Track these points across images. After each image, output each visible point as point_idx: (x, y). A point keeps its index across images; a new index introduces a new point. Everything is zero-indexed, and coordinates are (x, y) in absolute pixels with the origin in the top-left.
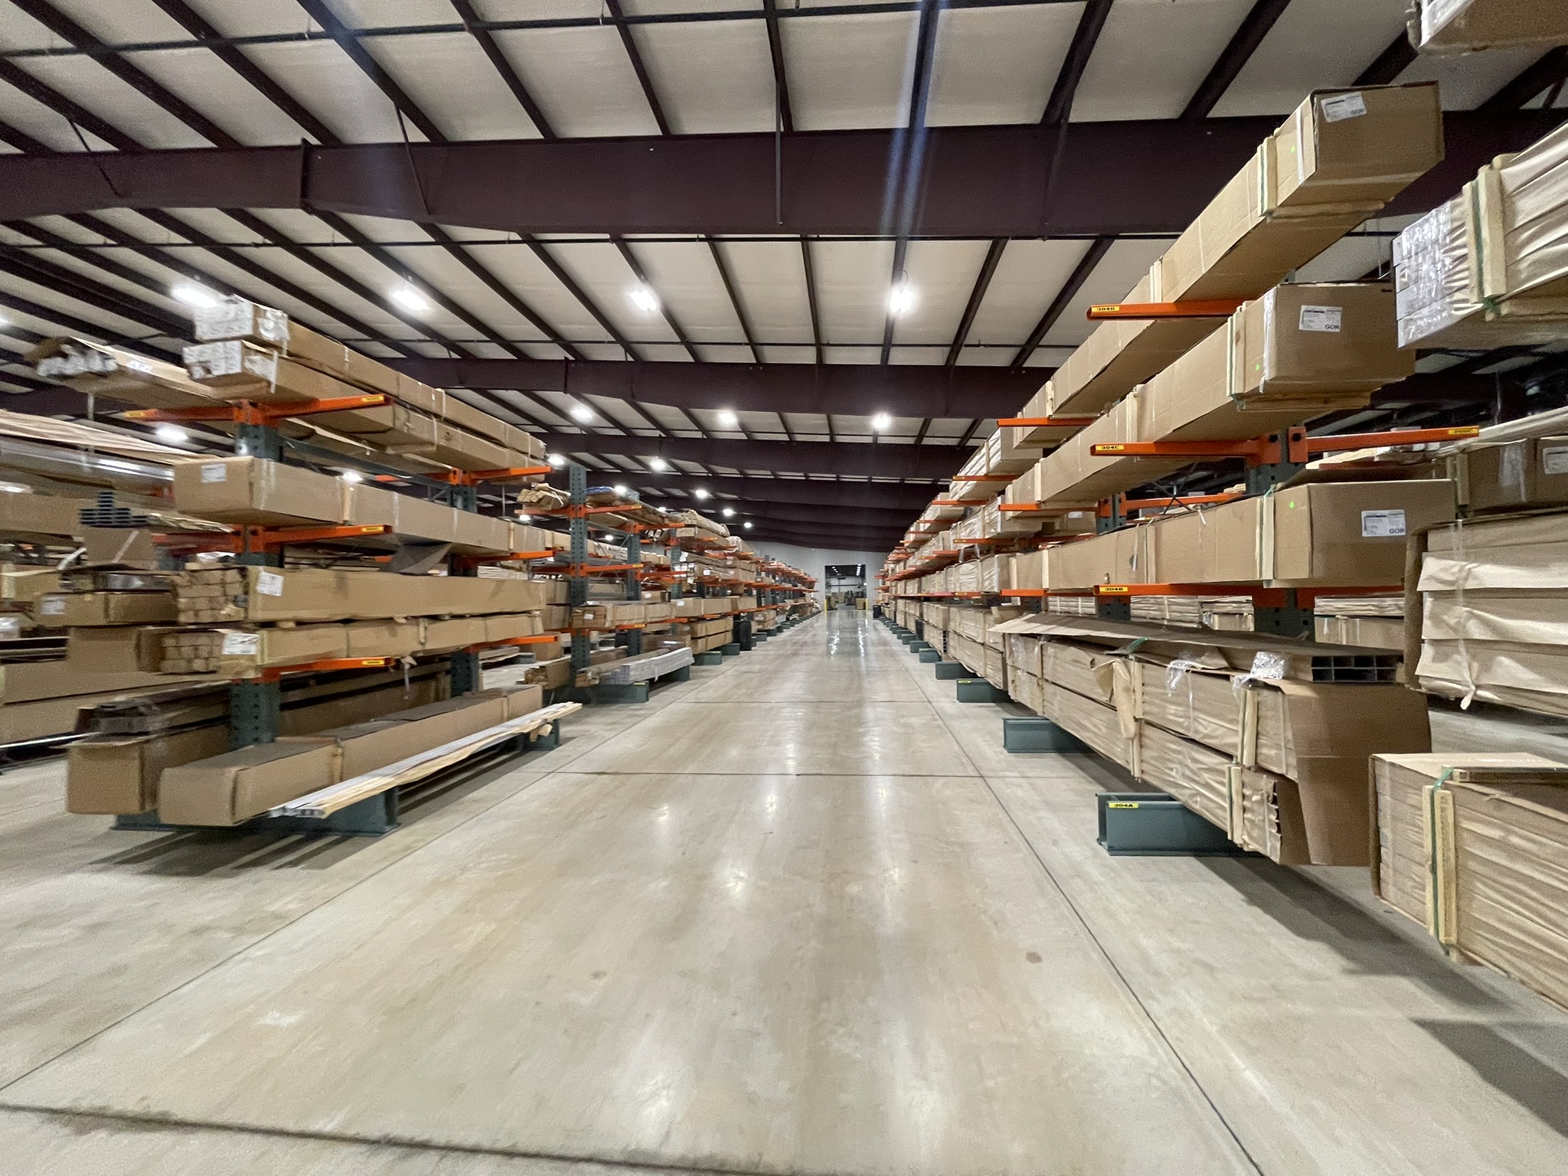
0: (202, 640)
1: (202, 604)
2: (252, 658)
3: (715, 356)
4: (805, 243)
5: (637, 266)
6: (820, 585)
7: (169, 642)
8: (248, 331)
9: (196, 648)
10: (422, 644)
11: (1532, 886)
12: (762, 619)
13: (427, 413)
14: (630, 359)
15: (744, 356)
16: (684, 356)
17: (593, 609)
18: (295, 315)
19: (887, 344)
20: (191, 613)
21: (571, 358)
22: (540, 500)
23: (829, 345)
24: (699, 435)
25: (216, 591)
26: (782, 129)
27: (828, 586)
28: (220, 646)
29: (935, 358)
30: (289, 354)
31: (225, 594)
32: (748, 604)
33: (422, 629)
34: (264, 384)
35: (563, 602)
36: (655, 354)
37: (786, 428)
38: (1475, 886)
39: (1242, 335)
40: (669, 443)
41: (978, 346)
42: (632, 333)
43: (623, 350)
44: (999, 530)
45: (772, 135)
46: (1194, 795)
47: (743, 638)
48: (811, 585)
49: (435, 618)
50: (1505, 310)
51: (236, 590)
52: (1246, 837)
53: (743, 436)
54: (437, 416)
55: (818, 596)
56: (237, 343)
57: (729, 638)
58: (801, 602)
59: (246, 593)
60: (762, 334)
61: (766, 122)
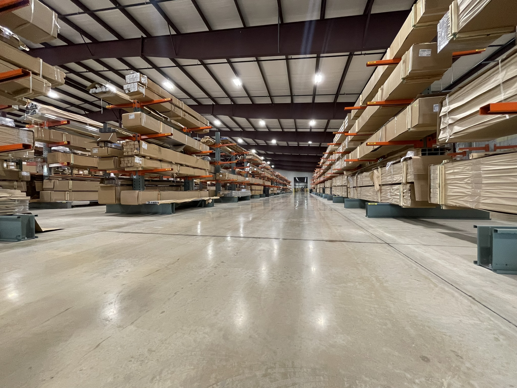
0: (130, 159)
1: (129, 150)
2: (141, 164)
3: (259, 101)
4: (287, 60)
5: (235, 72)
6: (292, 183)
7: (122, 159)
8: (139, 80)
9: (128, 161)
10: (178, 171)
11: (457, 180)
12: (273, 189)
13: (179, 108)
14: (232, 103)
15: (267, 101)
16: (249, 102)
17: (222, 174)
18: (149, 77)
19: (314, 95)
20: (127, 152)
21: (214, 104)
22: (207, 141)
23: (295, 96)
24: (253, 130)
25: (133, 147)
26: (280, 23)
27: (295, 185)
28: (134, 160)
29: (330, 100)
30: (147, 87)
31: (135, 147)
32: (269, 183)
33: (178, 167)
34: (142, 94)
35: (213, 172)
36: (240, 101)
37: (281, 126)
38: (448, 187)
39: (405, 61)
40: (244, 133)
41: (344, 94)
42: (233, 94)
43: (230, 100)
44: (347, 148)
45: (277, 25)
46: (393, 199)
47: (266, 193)
48: (289, 183)
49: (181, 165)
50: (457, 36)
51: (137, 146)
52: (403, 204)
53: (267, 130)
54: (182, 109)
55: (291, 187)
56: (137, 83)
57: (262, 193)
58: (285, 187)
59: (140, 147)
60: (274, 93)
61: (275, 21)
